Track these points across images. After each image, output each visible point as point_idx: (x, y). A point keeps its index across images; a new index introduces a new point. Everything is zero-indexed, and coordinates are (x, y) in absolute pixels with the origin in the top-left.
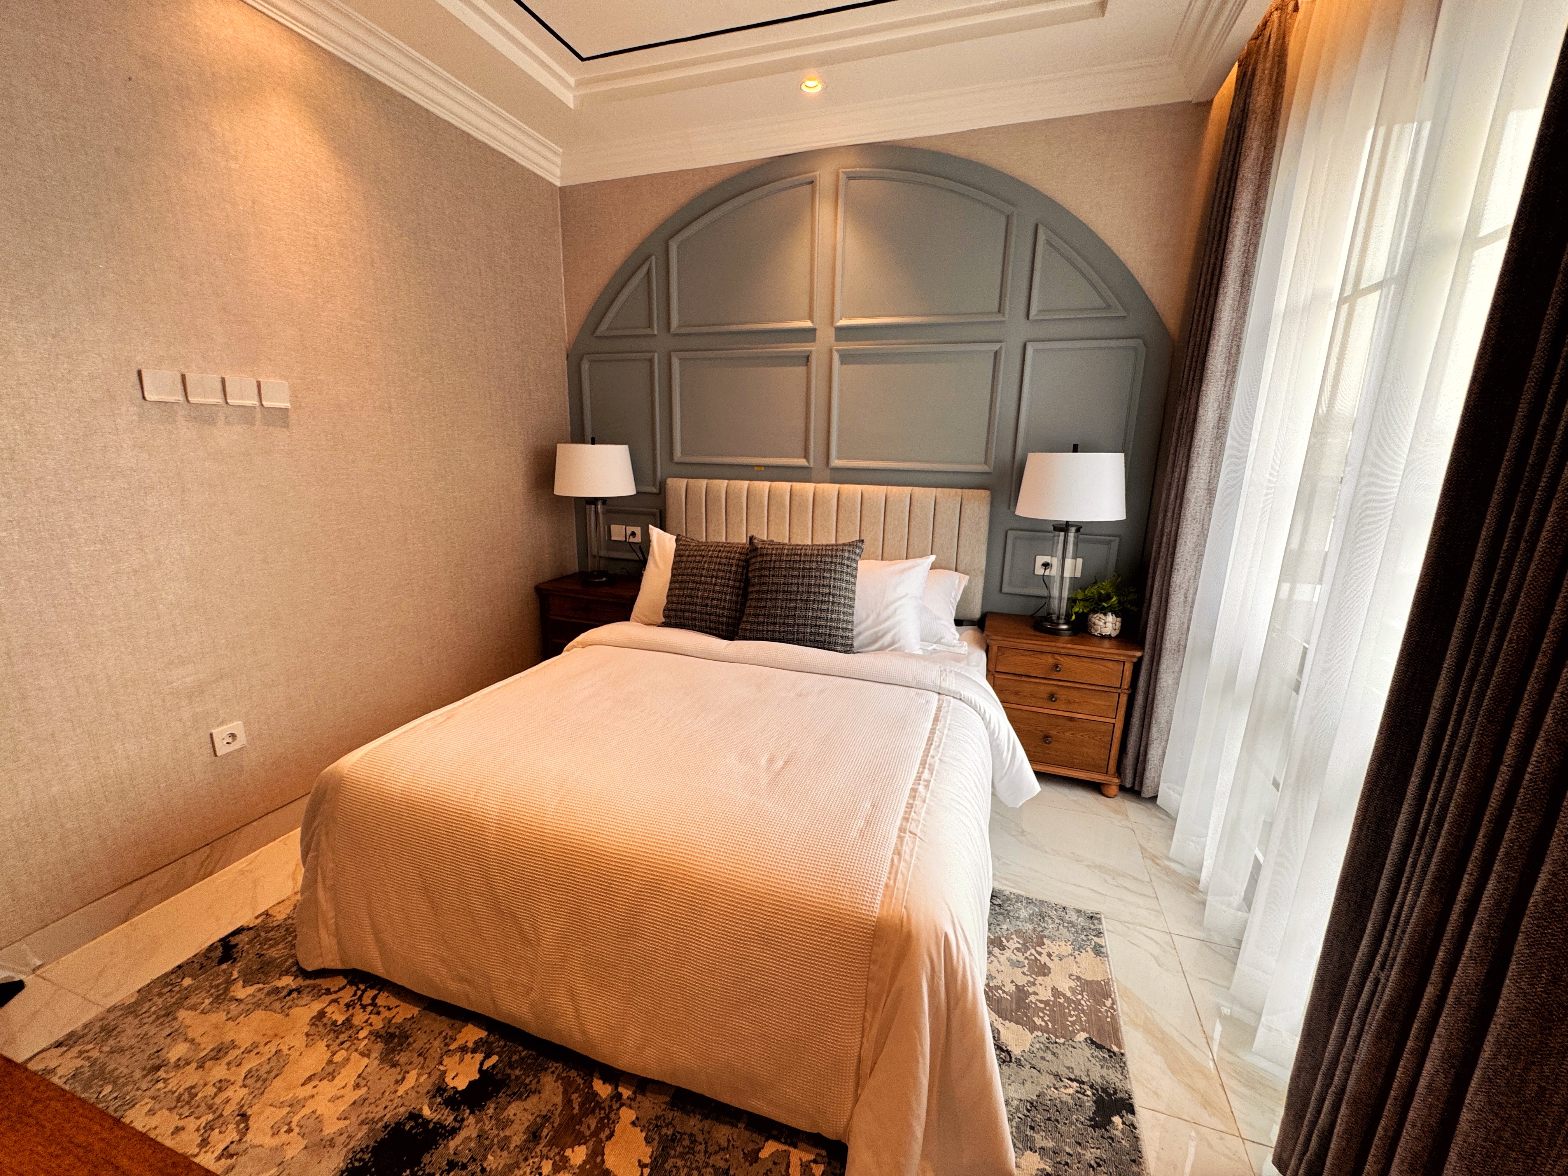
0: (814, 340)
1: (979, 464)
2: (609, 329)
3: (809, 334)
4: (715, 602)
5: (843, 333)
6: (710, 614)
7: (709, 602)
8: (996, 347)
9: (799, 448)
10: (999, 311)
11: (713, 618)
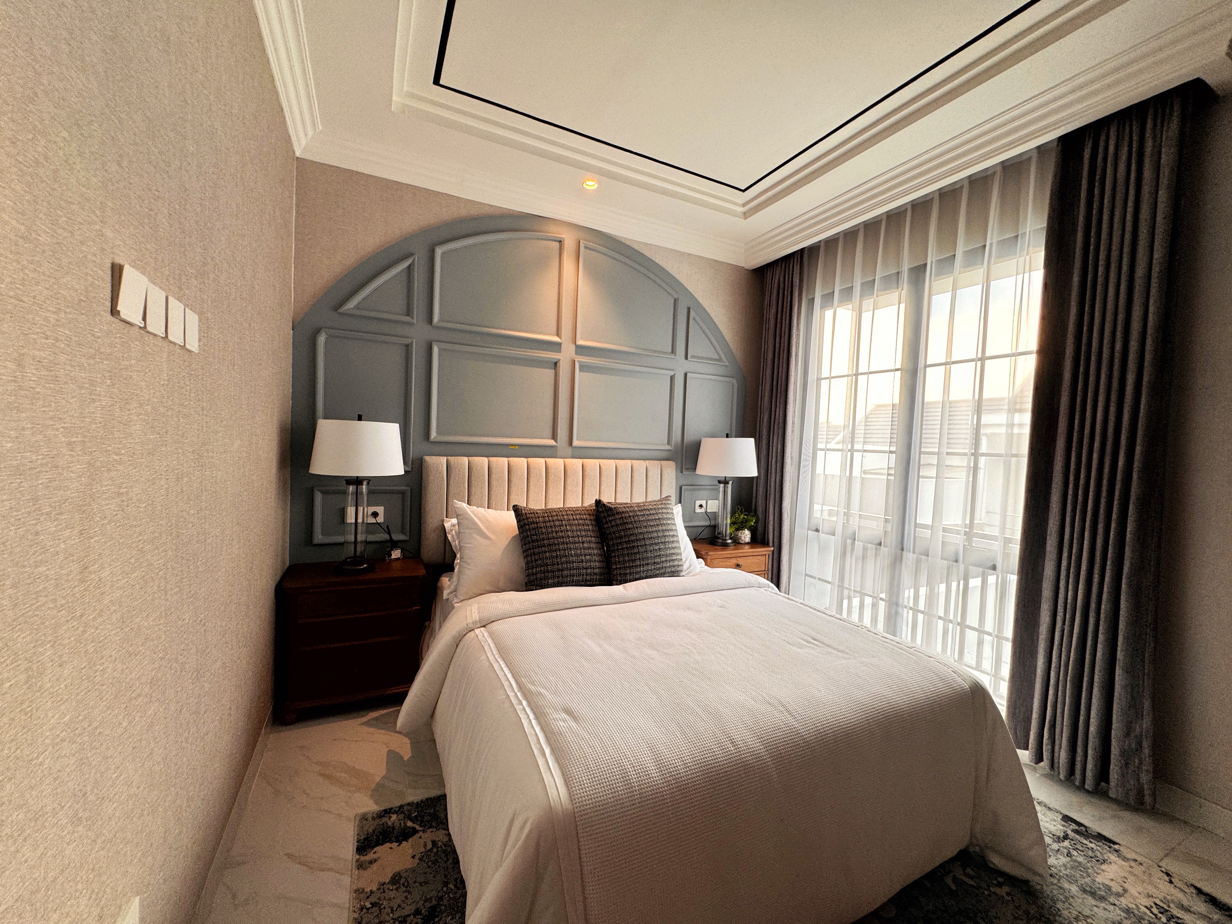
0: (560, 352)
1: (664, 445)
2: (357, 307)
3: (556, 347)
4: (588, 557)
5: (581, 350)
6: (586, 569)
7: (583, 558)
8: (672, 373)
9: (548, 431)
10: (672, 352)
11: (589, 571)
